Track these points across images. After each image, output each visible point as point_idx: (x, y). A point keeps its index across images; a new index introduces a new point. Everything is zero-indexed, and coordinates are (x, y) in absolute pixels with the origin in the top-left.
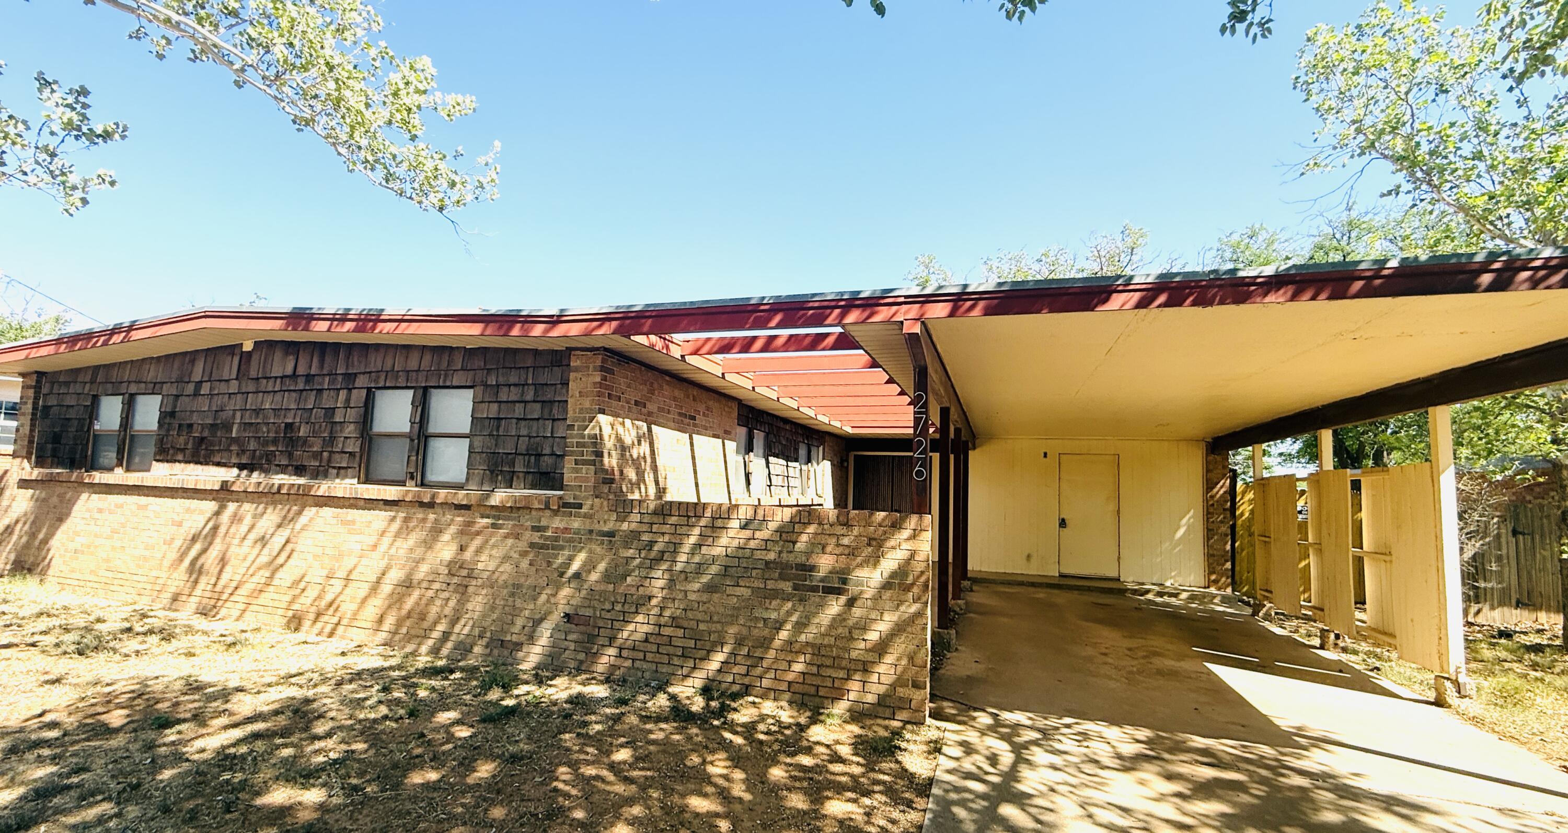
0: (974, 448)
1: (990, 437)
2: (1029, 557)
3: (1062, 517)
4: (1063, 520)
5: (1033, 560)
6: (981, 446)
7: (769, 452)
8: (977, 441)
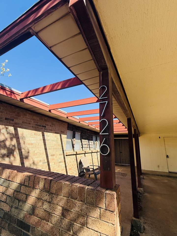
0: (140, 136)
1: (144, 133)
2: (158, 166)
3: (167, 155)
4: (167, 156)
5: (160, 167)
6: (141, 135)
7: (82, 138)
8: (140, 135)
